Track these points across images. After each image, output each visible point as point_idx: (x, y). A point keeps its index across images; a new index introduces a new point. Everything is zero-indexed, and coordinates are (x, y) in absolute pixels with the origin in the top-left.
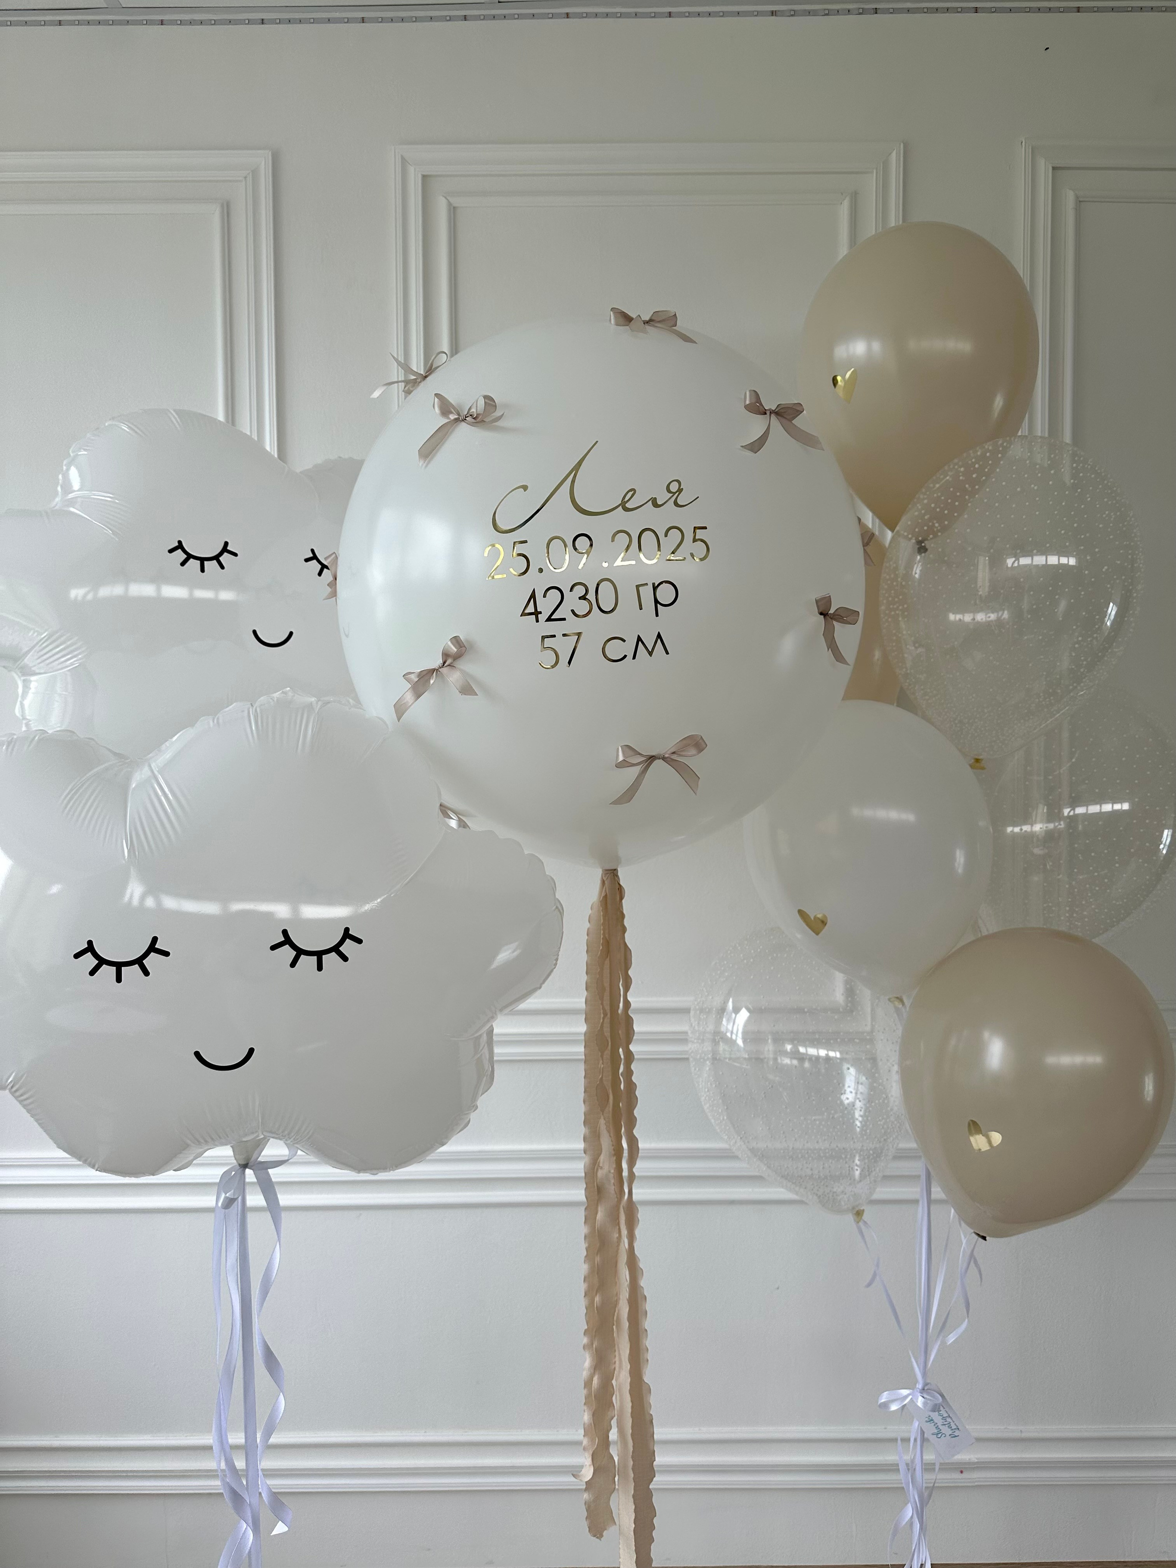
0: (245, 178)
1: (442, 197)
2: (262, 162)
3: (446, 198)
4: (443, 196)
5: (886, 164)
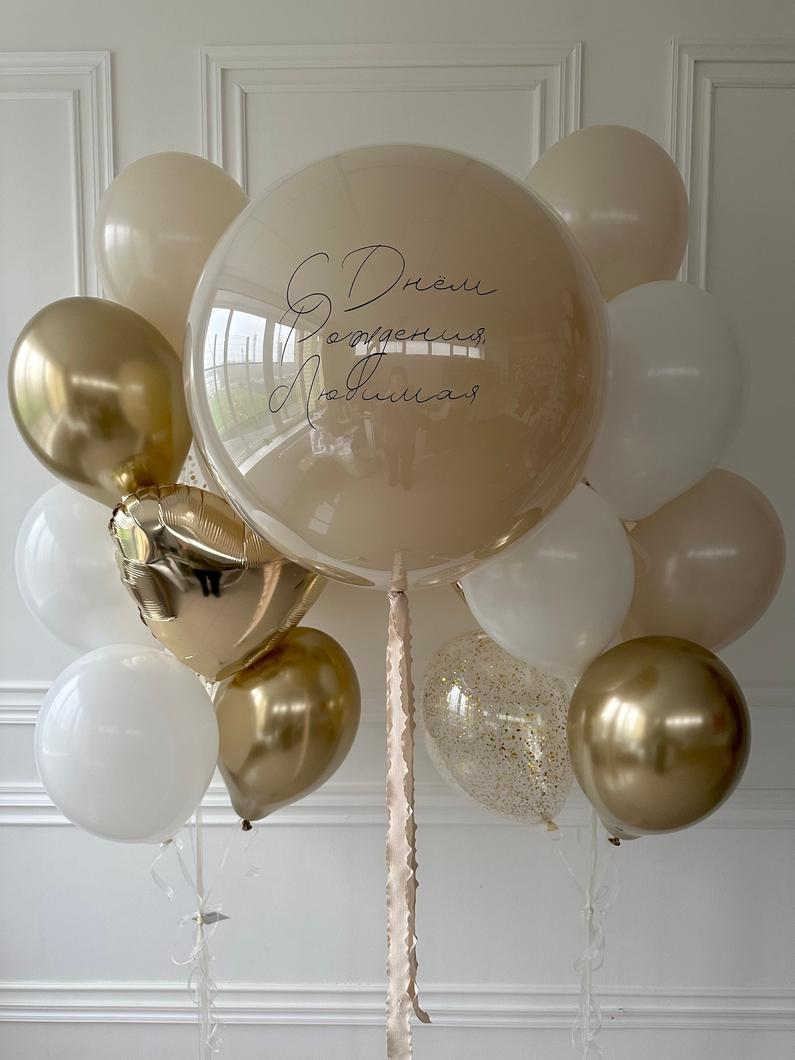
0: (91, 72)
1: (236, 85)
2: (103, 59)
3: (240, 87)
4: (238, 85)
5: (568, 60)
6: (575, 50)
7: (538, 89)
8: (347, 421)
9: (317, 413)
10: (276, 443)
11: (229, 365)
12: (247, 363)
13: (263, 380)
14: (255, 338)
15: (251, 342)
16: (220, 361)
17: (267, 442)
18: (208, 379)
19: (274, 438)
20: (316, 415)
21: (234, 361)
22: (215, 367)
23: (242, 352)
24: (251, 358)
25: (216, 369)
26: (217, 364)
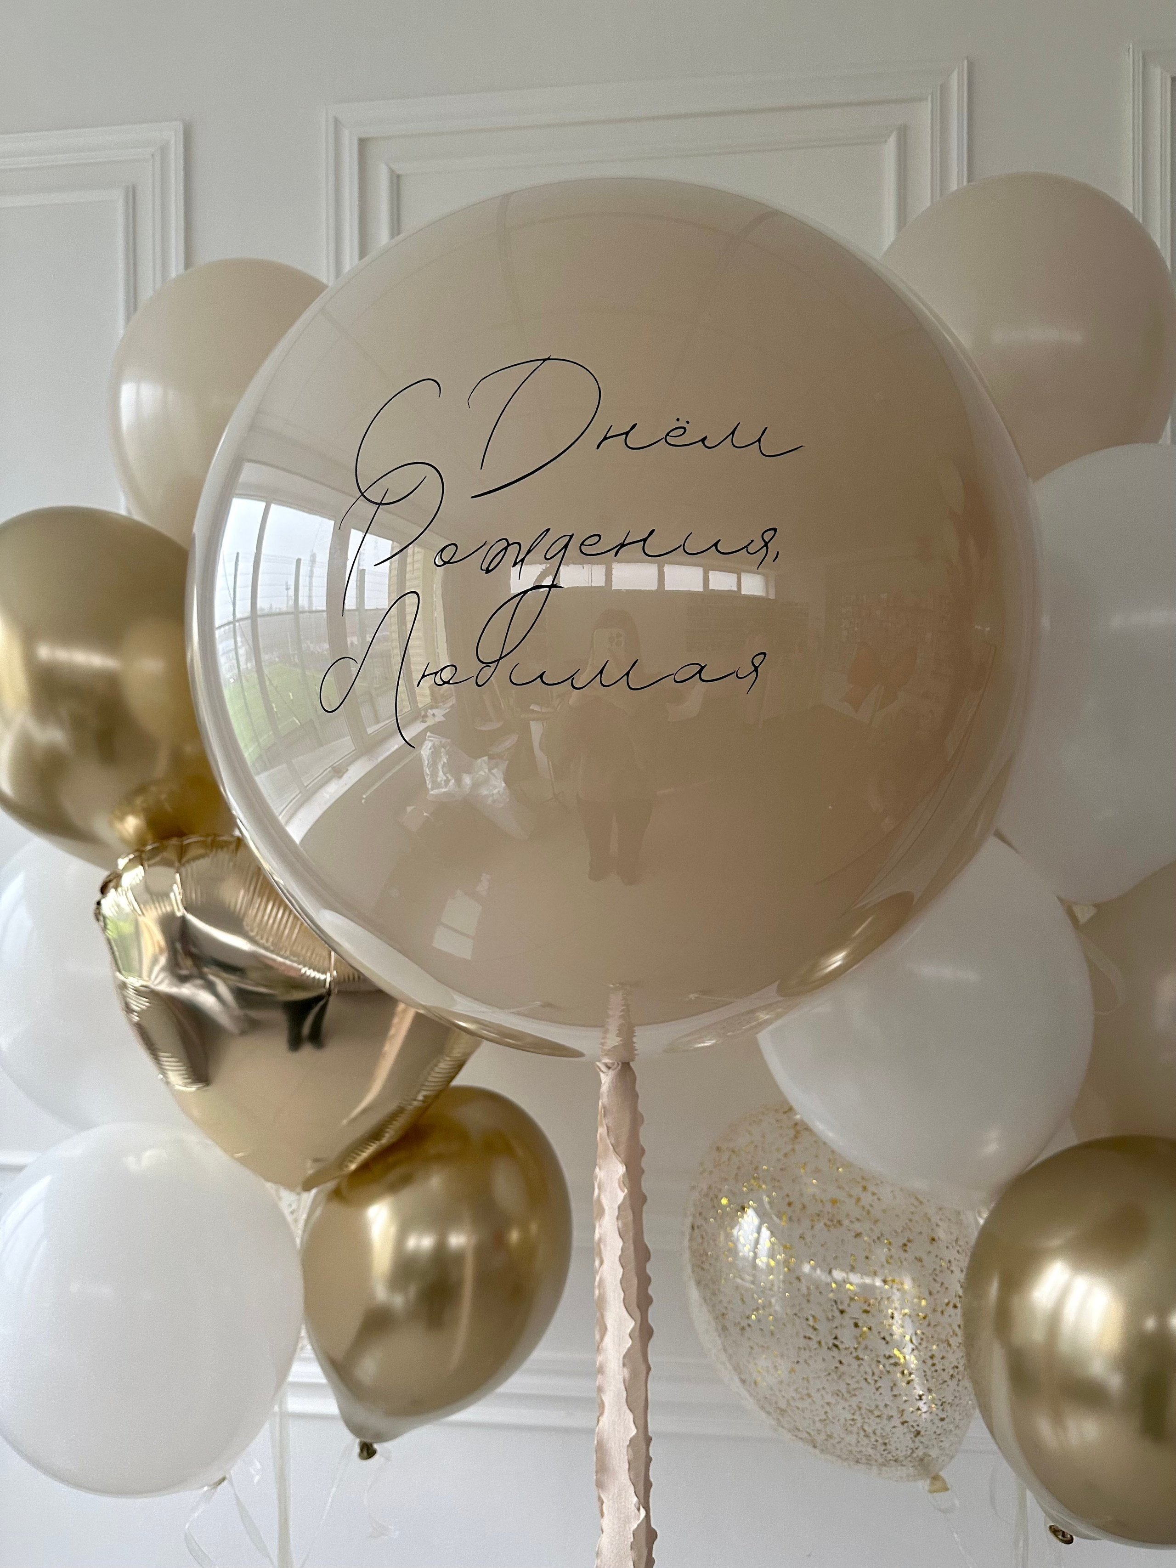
0: (152, 155)
1: (383, 165)
2: (173, 136)
3: (388, 166)
4: (385, 163)
5: (944, 89)
6: (955, 74)
7: (892, 140)
8: (495, 725)
9: (435, 711)
10: (355, 773)
11: (260, 616)
12: (296, 612)
13: (326, 646)
14: (313, 561)
15: (304, 569)
16: (243, 609)
17: (338, 772)
18: (223, 645)
19: (350, 764)
20: (434, 715)
21: (271, 607)
22: (235, 621)
23: (287, 589)
24: (303, 602)
25: (237, 624)
26: (238, 616)
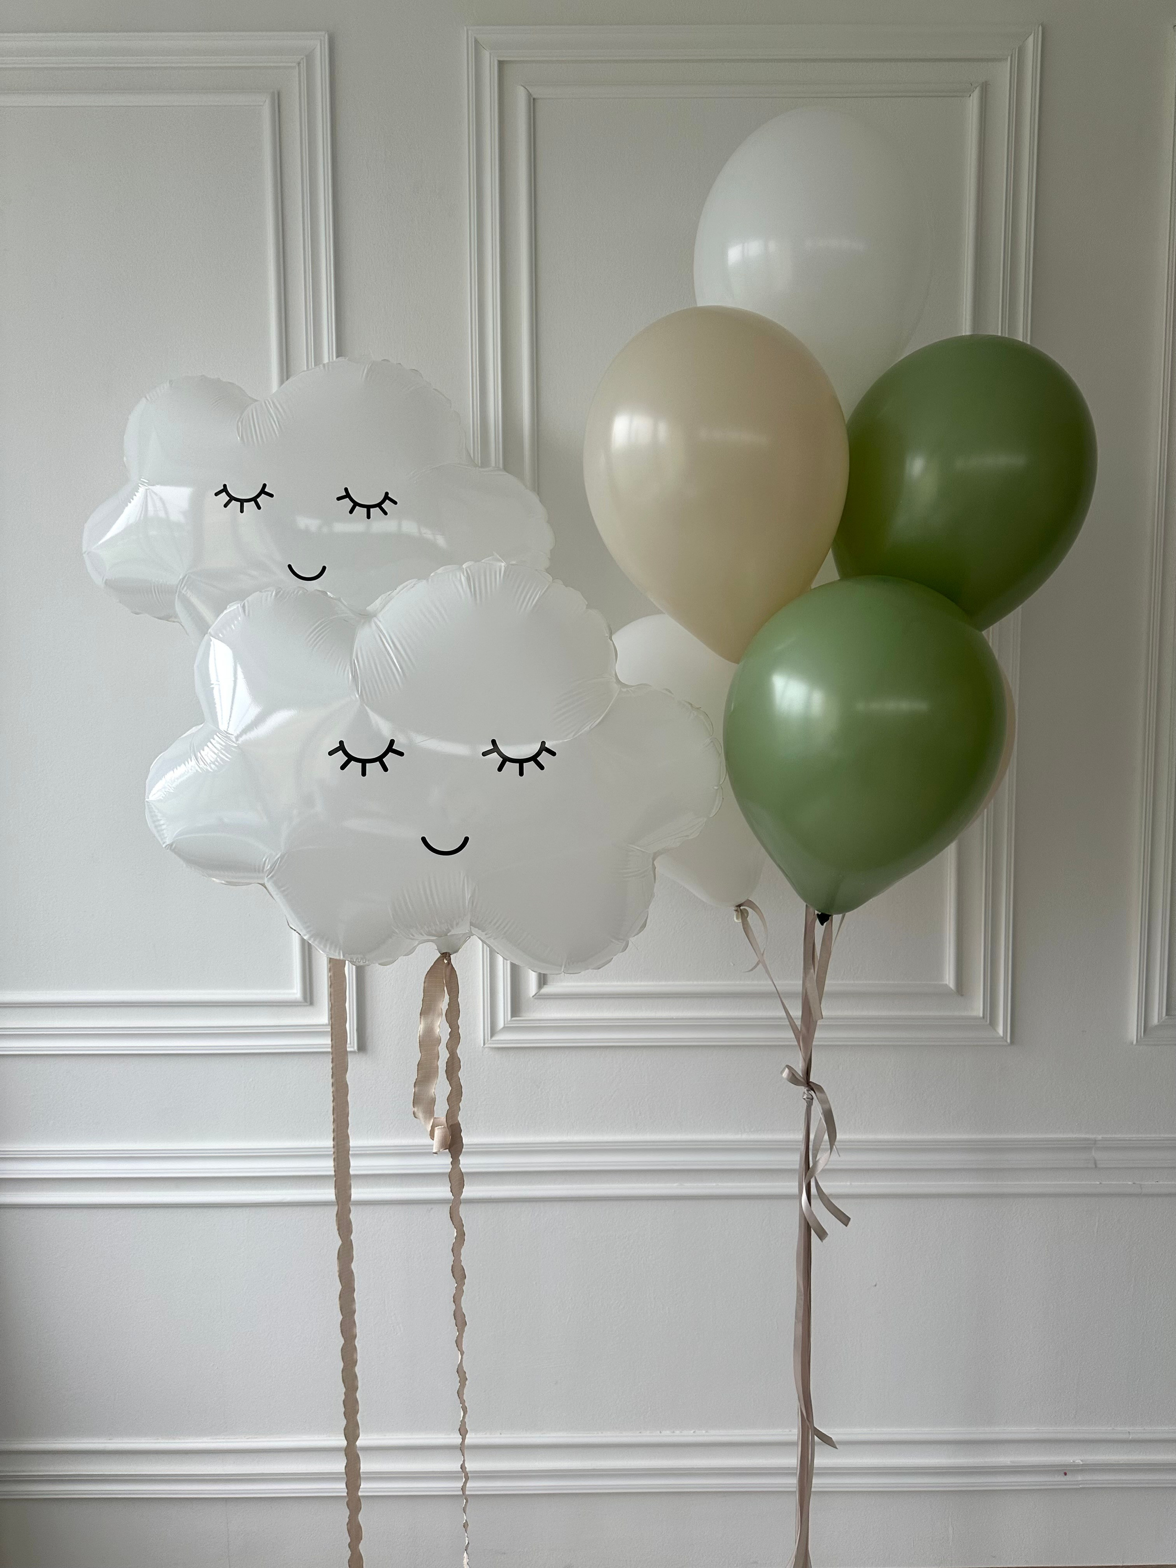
0: (299, 64)
1: (520, 87)
2: (318, 46)
3: (526, 89)
4: (523, 86)
5: (1021, 51)
6: (1031, 38)
7: (976, 95)
